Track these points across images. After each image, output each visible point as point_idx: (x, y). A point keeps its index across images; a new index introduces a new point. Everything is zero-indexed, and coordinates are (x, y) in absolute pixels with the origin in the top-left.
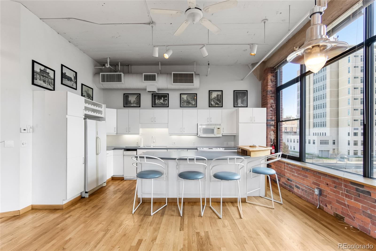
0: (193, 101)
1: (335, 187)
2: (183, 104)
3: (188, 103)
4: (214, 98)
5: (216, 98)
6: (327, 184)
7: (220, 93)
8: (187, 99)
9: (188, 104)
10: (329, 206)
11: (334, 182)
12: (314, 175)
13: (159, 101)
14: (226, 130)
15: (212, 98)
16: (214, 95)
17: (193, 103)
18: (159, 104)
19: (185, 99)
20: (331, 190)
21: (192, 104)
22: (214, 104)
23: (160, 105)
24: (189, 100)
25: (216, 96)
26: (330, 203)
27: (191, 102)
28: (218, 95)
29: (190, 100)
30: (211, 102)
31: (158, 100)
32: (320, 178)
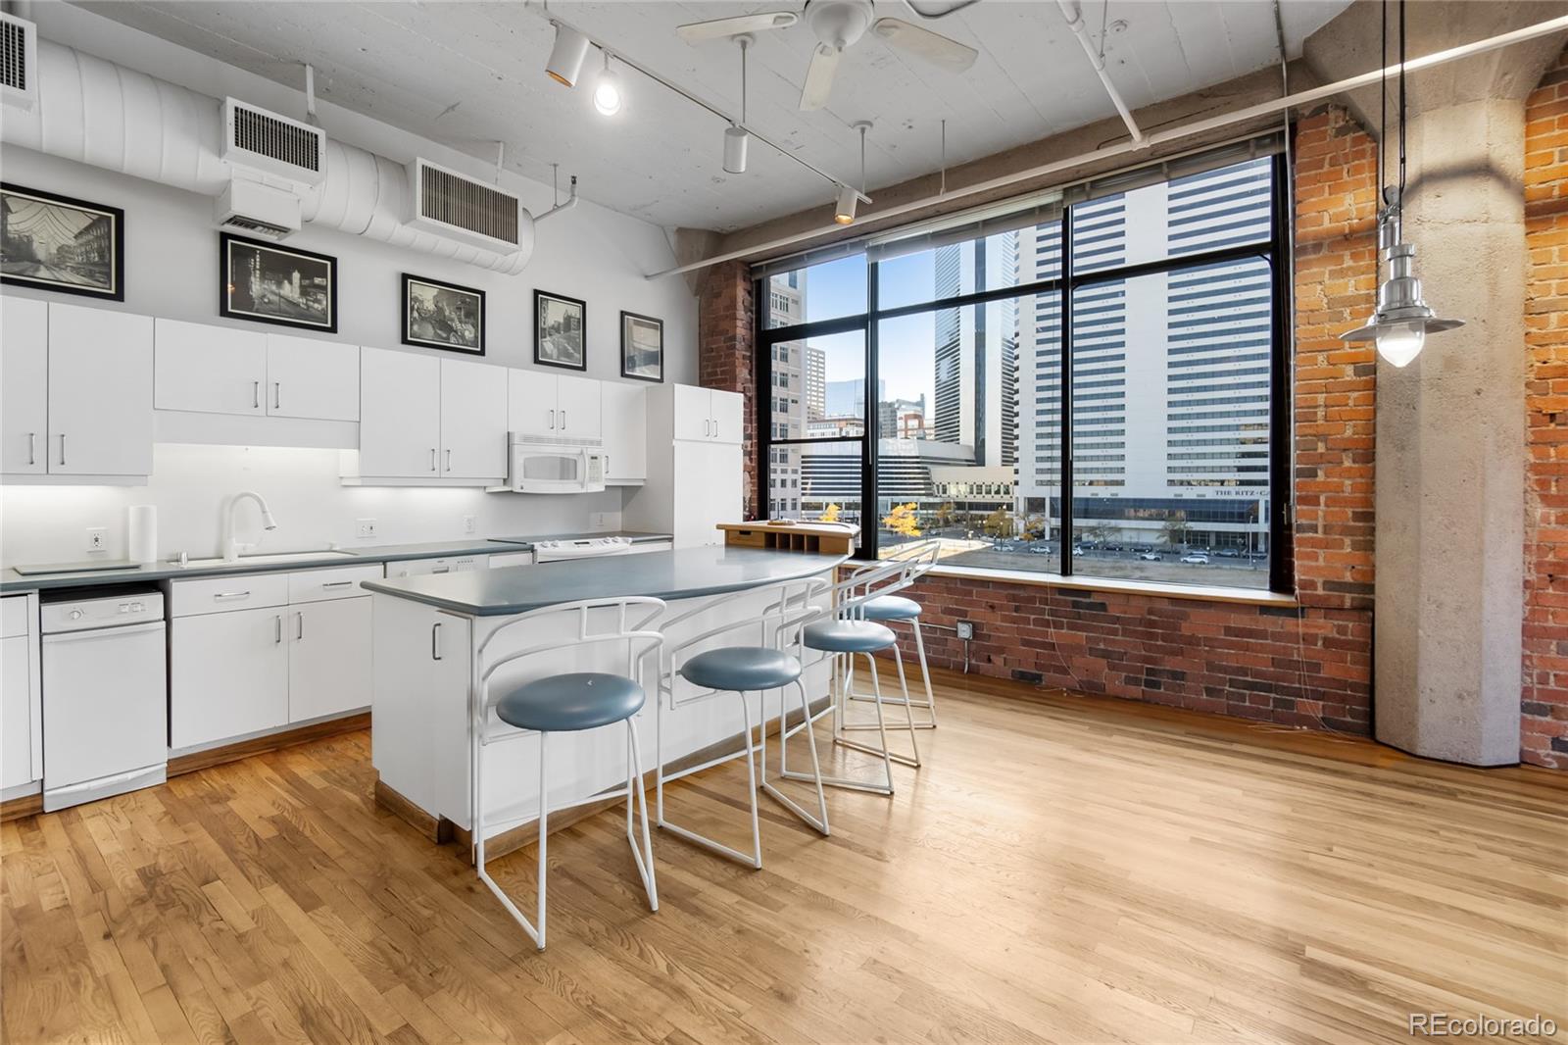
0: (466, 323)
1: (1017, 609)
2: (415, 327)
3: (441, 330)
4: (553, 327)
5: (561, 326)
6: (992, 607)
7: (575, 311)
8: (440, 310)
9: (444, 335)
10: (998, 660)
11: (1014, 598)
12: (949, 591)
13: (274, 288)
14: (618, 466)
15: (545, 327)
16: (555, 313)
17: (467, 333)
18: (270, 302)
19: (430, 305)
20: (1005, 619)
21: (463, 337)
22: (555, 353)
23: (281, 312)
24: (447, 313)
25: (562, 321)
26: (1000, 650)
27: (457, 325)
28: (568, 319)
29: (453, 315)
30: (544, 344)
31: (263, 277)
32: (970, 593)
